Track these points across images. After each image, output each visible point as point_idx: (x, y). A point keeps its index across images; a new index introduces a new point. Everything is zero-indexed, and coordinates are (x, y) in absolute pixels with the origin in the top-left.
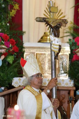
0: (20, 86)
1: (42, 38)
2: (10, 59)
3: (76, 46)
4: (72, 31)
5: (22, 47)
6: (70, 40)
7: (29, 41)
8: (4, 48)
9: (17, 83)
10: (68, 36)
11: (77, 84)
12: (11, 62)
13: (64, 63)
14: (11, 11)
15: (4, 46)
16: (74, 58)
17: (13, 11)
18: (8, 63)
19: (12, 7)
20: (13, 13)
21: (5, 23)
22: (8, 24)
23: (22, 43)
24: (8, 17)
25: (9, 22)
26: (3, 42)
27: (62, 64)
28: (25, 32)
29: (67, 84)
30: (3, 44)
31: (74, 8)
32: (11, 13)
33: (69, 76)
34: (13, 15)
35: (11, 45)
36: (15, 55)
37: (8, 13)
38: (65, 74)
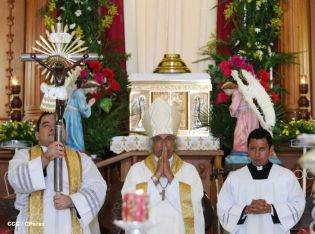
0: (124, 152)
1: (160, 65)
2: (106, 104)
3: (221, 77)
4: (214, 51)
5: (127, 83)
6: (211, 67)
7: (138, 72)
8: (94, 86)
9: (118, 146)
10: (207, 59)
11: (225, 144)
12: (107, 110)
13: (202, 109)
14: (104, 19)
15: (93, 82)
16: (219, 99)
17: (107, 18)
18: (103, 111)
19: (105, 11)
20: (107, 21)
21: (94, 40)
22: (99, 42)
23: (125, 76)
24: (98, 29)
25: (101, 39)
26: (92, 75)
27: (199, 110)
28: (129, 55)
29: (208, 145)
30: (92, 78)
31: (215, 10)
32: (104, 21)
33: (211, 132)
34: (107, 26)
35: (105, 80)
36: (114, 97)
37: (98, 22)
38: (205, 128)
